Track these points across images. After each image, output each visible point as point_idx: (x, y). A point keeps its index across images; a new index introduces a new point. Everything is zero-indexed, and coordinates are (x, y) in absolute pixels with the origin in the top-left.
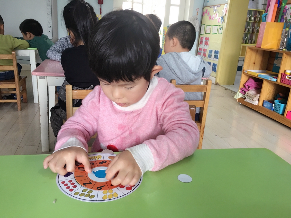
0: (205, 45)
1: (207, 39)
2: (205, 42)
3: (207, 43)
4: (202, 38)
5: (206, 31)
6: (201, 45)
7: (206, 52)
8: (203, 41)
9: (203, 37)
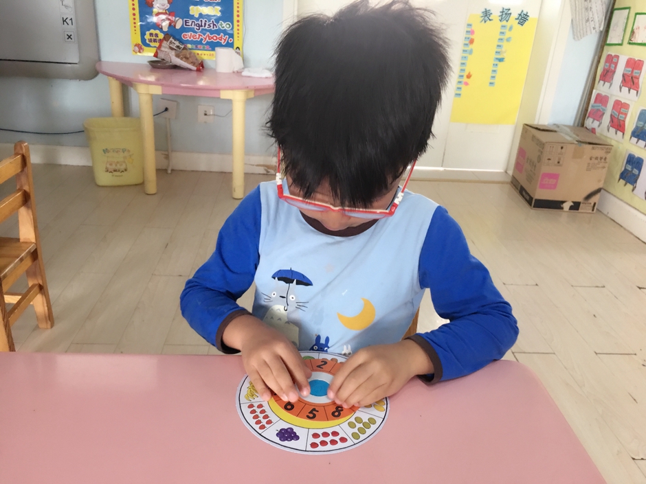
0: (625, 89)
1: (635, 65)
2: (624, 75)
3: (631, 82)
4: (612, 60)
5: (633, 32)
6: (607, 84)
7: (626, 115)
8: (614, 72)
9: (617, 57)
